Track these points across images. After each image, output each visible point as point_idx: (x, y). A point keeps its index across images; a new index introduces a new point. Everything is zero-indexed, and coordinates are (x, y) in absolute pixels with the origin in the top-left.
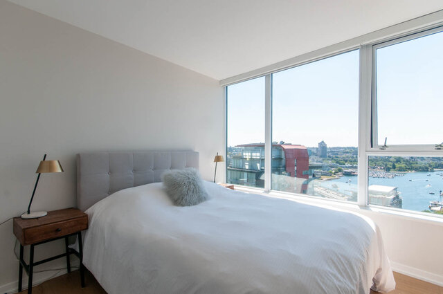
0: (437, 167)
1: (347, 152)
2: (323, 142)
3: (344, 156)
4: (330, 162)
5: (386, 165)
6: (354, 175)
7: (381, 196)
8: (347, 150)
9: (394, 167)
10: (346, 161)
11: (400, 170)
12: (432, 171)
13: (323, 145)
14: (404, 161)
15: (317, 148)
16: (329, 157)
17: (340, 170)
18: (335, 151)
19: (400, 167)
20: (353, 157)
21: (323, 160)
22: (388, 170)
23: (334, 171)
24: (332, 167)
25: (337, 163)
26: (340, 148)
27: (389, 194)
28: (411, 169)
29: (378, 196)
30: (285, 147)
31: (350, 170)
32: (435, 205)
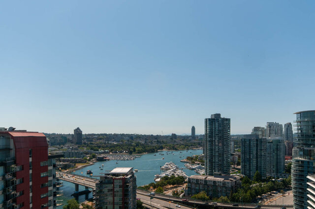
0: (159, 149)
1: (101, 139)
2: (78, 128)
3: (98, 142)
4: (85, 149)
5: (130, 149)
6: (105, 160)
7: (121, 177)
8: (101, 137)
9: (135, 150)
10: (99, 147)
11: (139, 153)
12: (157, 152)
13: (78, 131)
14: (141, 145)
15: (72, 135)
16: (85, 143)
17: (94, 157)
18: (90, 137)
19: (139, 150)
20: (105, 143)
21: (79, 147)
22: (131, 153)
23: (88, 158)
24: (87, 154)
25: (92, 149)
26: (95, 135)
27: (127, 174)
28: (145, 151)
29: (119, 177)
30: (14, 134)
31: (102, 156)
32: (158, 177)
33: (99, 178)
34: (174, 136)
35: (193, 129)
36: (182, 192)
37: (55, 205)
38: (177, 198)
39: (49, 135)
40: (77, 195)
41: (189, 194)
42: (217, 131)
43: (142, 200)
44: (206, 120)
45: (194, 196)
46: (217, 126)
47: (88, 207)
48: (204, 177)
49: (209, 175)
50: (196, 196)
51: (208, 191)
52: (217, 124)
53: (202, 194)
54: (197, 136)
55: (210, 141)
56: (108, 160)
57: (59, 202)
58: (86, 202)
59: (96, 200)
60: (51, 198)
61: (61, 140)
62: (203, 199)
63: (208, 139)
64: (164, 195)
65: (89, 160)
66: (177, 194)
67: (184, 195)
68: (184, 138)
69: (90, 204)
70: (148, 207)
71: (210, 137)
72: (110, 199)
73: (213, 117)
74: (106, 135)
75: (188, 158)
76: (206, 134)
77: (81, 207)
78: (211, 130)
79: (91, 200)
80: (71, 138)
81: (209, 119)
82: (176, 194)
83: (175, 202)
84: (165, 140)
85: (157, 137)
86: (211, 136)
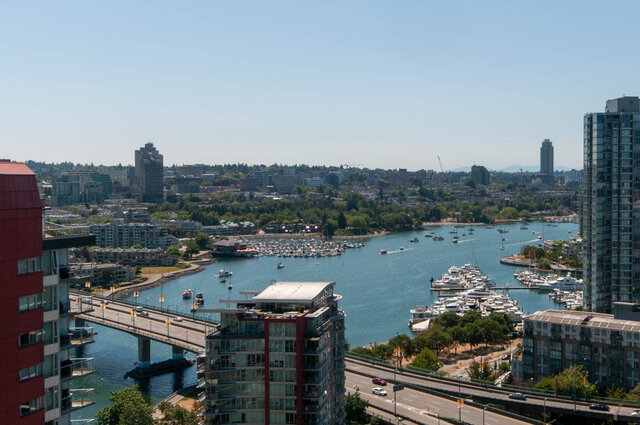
0: (427, 219)
1: (226, 183)
2: (149, 147)
3: (217, 193)
4: (173, 218)
5: (325, 218)
6: (243, 257)
7: (293, 314)
8: (227, 176)
9: (342, 223)
10: (222, 211)
11: (356, 232)
12: (421, 229)
13: (148, 157)
14: (364, 205)
15: (130, 168)
16: (172, 198)
17: (203, 244)
18: (192, 177)
19: (356, 224)
20: (241, 199)
21: (151, 210)
22: (329, 232)
23: (184, 249)
24: (179, 234)
25: (195, 218)
26: (206, 168)
27: (312, 306)
28: (378, 227)
29: (286, 315)
31: (231, 241)
32: (421, 317)
33: (217, 317)
34: (480, 173)
35: (547, 150)
36: (504, 369)
37: (66, 405)
38: (486, 388)
39: (49, 171)
40: (144, 375)
41: (526, 376)
42: (625, 157)
43: (364, 396)
44: (590, 118)
45: (544, 381)
46: (626, 141)
47: (180, 414)
48: (578, 318)
49: (600, 310)
50: (552, 381)
51: (591, 368)
52: (626, 133)
53: (571, 376)
54: (562, 176)
55: (600, 193)
56: (252, 256)
57: (81, 396)
58: (177, 400)
59: (210, 390)
60: (52, 382)
61: (91, 186)
62: (576, 394)
63: (597, 186)
64: (441, 378)
65: (186, 257)
66: (486, 373)
67: (510, 380)
68: (516, 182)
69: (188, 405)
70: (386, 417)
71: (601, 178)
72: (255, 388)
73: (614, 110)
74: (243, 168)
75: (527, 252)
76: (589, 168)
77: (158, 415)
78: (606, 152)
79: (192, 392)
80: (124, 180)
81: (600, 117)
82: (482, 376)
83: (480, 402)
84: (447, 189)
85: (421, 178)
86: (606, 176)
